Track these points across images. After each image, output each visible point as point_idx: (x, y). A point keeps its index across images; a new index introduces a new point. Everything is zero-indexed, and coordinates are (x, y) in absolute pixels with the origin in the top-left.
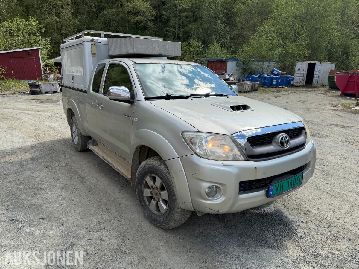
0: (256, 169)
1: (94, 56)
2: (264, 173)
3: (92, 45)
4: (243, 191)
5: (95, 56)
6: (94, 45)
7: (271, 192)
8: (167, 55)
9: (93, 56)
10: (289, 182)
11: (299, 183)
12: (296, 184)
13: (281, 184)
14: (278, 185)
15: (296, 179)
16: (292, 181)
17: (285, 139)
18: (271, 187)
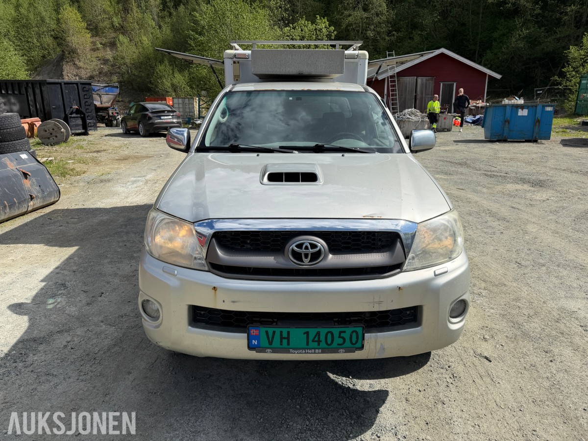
0: (215, 290)
1: (237, 80)
2: (233, 302)
3: (234, 62)
4: (207, 323)
5: (239, 80)
6: (238, 62)
7: (253, 341)
8: (313, 73)
9: (235, 80)
10: (307, 333)
11: (350, 345)
12: (335, 345)
13: (281, 332)
14: (274, 332)
15: (336, 335)
16: (318, 334)
17: (306, 248)
18: (253, 332)
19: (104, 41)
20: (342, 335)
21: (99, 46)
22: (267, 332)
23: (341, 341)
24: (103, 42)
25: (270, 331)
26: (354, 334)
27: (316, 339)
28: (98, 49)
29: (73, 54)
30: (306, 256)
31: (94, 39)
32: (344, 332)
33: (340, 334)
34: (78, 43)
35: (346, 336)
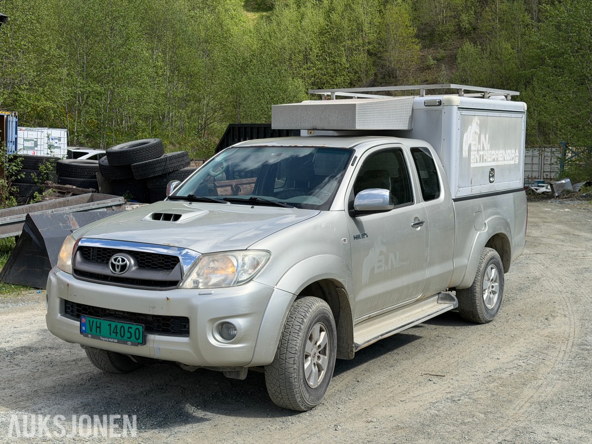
7: (83, 327)
10: (110, 325)
11: (135, 340)
12: (125, 338)
13: (97, 322)
14: (93, 321)
15: (126, 329)
16: (116, 327)
17: (119, 262)
18: (83, 320)
19: (442, 53)
20: (130, 330)
21: (432, 62)
22: (89, 321)
23: (128, 335)
24: (439, 56)
25: (91, 320)
26: (137, 331)
27: (115, 331)
28: (429, 68)
29: (390, 77)
30: (118, 266)
31: (425, 53)
32: (131, 328)
33: (128, 329)
34: (399, 61)
35: (132, 331)
